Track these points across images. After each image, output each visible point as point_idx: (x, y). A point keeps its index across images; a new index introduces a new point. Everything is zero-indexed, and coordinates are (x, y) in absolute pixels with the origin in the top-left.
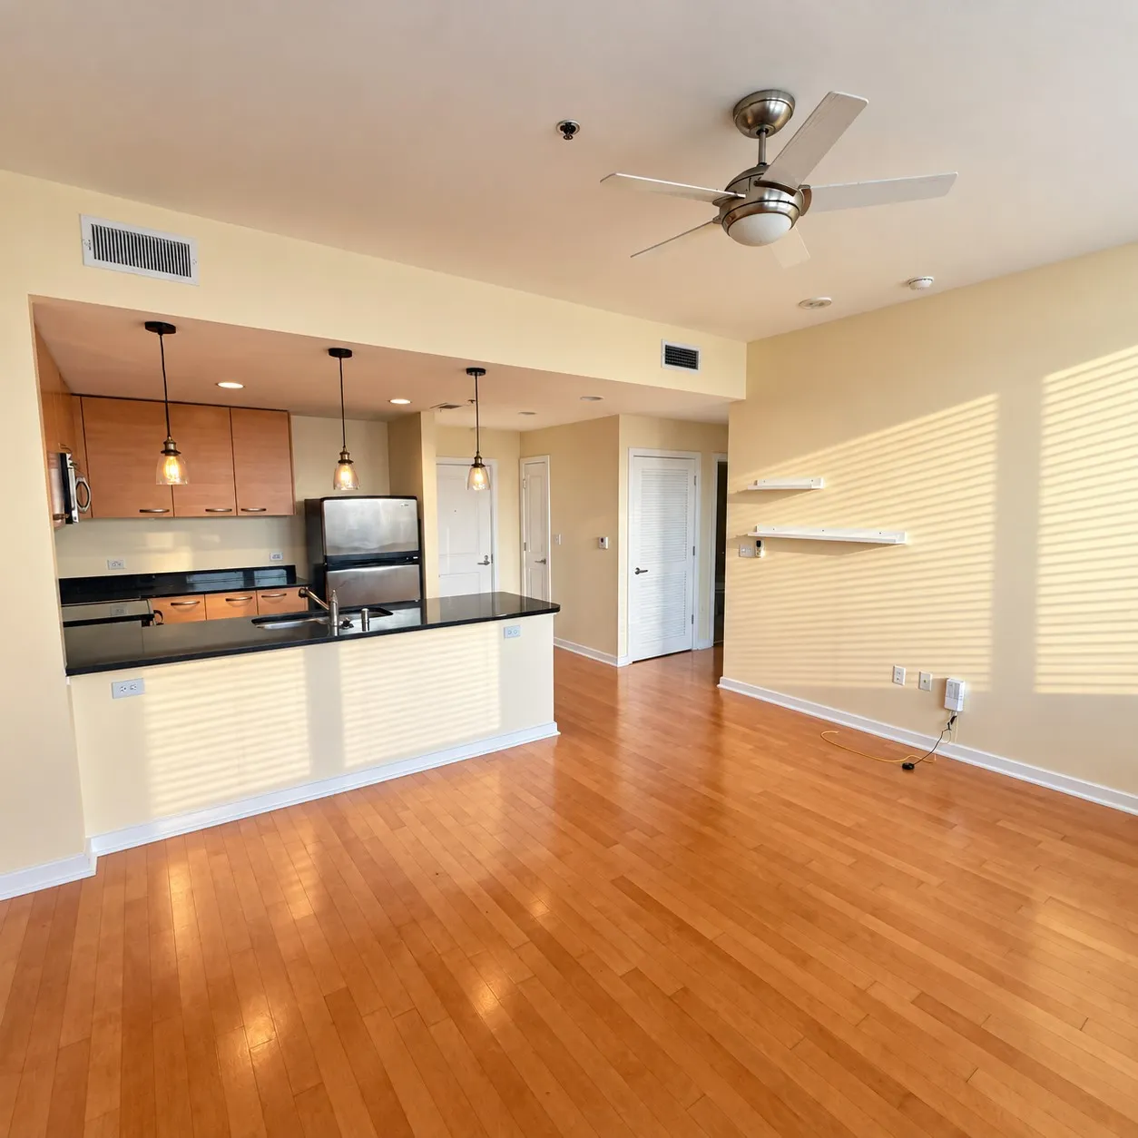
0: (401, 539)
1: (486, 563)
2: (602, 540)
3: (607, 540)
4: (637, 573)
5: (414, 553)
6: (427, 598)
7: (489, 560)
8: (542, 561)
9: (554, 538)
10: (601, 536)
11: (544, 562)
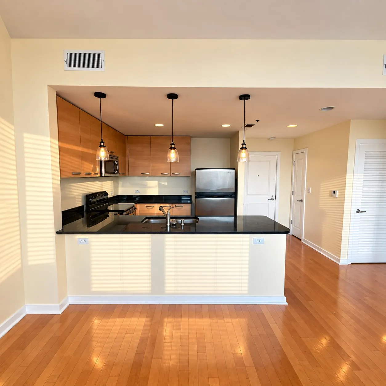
0: (227, 187)
1: (272, 199)
2: (334, 192)
3: (337, 192)
4: (358, 212)
5: (233, 193)
6: (237, 215)
7: (274, 198)
8: (300, 201)
9: (308, 190)
10: (334, 190)
11: (302, 201)
